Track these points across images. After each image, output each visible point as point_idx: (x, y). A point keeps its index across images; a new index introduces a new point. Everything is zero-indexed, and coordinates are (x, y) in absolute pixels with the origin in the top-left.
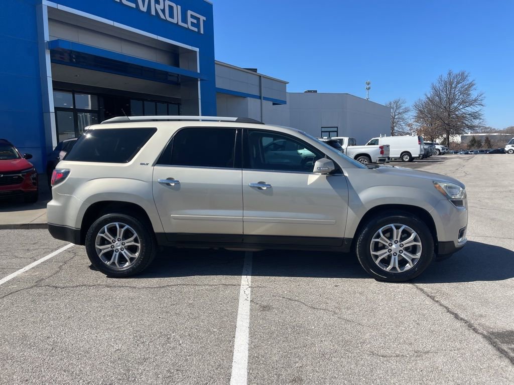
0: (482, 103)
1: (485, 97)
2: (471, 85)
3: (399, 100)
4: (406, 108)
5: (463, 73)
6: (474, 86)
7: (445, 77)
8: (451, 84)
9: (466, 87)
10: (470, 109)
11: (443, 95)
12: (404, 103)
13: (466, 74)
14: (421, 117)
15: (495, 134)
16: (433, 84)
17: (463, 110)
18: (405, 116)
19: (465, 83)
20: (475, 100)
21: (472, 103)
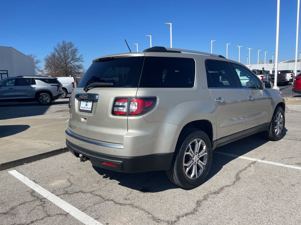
0: (83, 61)
1: (83, 57)
2: (76, 50)
3: (32, 55)
4: (37, 60)
5: (71, 43)
6: (78, 51)
7: (61, 44)
8: (65, 48)
9: (73, 51)
10: (77, 63)
11: (62, 54)
12: (35, 57)
13: (72, 43)
14: (48, 67)
15: (79, 78)
16: (55, 47)
17: (73, 64)
18: (37, 65)
19: (73, 48)
20: (79, 59)
21: (78, 60)
